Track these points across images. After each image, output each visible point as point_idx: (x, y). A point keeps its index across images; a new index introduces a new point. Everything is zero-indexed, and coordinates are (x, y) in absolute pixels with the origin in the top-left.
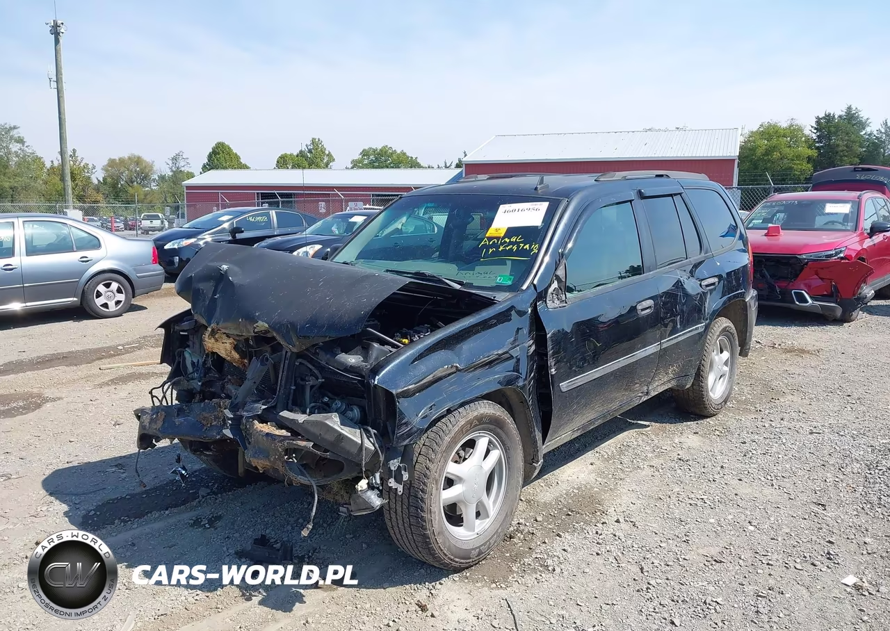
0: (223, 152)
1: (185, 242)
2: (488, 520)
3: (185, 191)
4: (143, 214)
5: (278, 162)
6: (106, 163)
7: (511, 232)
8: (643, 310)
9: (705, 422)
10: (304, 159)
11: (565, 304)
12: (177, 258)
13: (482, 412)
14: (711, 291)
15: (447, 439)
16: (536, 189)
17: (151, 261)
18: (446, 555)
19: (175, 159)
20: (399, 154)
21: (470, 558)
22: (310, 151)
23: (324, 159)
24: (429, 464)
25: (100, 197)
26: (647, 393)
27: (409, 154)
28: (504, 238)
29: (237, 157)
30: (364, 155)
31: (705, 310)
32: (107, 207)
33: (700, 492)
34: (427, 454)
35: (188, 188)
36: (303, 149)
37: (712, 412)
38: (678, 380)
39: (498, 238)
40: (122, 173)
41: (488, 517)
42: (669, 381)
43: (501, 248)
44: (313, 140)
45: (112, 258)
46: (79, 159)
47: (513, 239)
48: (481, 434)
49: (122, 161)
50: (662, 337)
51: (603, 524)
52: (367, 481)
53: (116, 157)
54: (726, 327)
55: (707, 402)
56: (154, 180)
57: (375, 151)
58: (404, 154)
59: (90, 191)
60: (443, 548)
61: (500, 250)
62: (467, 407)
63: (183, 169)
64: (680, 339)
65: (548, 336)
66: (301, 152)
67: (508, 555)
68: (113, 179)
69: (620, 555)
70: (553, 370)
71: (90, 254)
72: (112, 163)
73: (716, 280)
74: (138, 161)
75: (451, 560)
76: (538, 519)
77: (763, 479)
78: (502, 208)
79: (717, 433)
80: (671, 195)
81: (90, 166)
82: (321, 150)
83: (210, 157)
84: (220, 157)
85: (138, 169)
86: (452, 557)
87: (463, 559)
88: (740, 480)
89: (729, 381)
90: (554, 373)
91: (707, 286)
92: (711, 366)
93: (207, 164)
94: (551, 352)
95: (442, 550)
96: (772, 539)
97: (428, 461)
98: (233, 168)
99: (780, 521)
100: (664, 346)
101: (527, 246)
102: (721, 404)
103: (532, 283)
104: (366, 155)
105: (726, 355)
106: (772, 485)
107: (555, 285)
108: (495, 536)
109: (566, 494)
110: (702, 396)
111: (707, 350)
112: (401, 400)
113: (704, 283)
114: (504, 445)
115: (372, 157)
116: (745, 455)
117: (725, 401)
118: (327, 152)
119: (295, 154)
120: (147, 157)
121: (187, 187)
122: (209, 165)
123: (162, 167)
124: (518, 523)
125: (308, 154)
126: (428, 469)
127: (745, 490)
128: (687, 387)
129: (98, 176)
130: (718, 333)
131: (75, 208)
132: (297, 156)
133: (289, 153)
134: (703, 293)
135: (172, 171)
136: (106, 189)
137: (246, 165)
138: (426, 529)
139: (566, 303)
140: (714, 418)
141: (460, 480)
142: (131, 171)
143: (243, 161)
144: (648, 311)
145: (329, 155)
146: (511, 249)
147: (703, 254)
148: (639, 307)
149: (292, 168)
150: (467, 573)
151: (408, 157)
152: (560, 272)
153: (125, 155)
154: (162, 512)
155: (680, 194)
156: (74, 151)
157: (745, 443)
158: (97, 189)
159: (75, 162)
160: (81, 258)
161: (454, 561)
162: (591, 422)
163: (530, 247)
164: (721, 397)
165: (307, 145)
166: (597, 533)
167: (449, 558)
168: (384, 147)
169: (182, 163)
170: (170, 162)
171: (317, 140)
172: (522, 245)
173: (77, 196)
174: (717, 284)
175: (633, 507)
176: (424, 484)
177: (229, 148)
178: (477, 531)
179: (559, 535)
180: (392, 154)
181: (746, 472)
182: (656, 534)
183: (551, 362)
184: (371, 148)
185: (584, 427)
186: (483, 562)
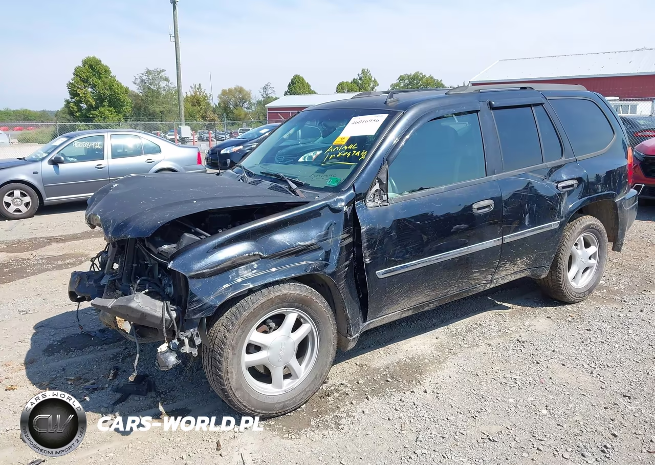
0: (298, 82)
1: (235, 149)
2: (298, 380)
3: (267, 112)
4: (240, 128)
5: (337, 88)
6: (220, 92)
7: (352, 140)
8: (478, 209)
9: (563, 308)
10: (356, 85)
11: (387, 204)
12: (229, 160)
13: (285, 292)
14: (569, 193)
15: (246, 314)
16: (386, 103)
17: (197, 163)
18: (246, 407)
19: (265, 88)
20: (427, 78)
21: (274, 410)
22: (361, 79)
23: (370, 84)
24: (227, 334)
25: (216, 117)
26: (491, 282)
27: (435, 78)
28: (344, 146)
29: (309, 86)
30: (401, 80)
31: (560, 209)
32: (220, 124)
33: (518, 372)
34: (226, 325)
35: (270, 109)
36: (356, 78)
37: (572, 300)
38: (532, 271)
39: (339, 146)
40: (231, 99)
41: (298, 378)
42: (522, 271)
43: (339, 155)
44: (363, 70)
45: (168, 160)
46: (203, 90)
47: (350, 147)
48: (288, 311)
49: (230, 90)
50: (503, 233)
51: (412, 392)
52: (167, 345)
53: (227, 88)
54: (590, 225)
55: (565, 291)
56: (254, 104)
57: (409, 76)
58: (432, 78)
59: (210, 113)
60: (242, 401)
61: (338, 156)
62: (271, 288)
63: (270, 96)
64: (528, 235)
65: (362, 231)
66: (354, 79)
67: (316, 410)
68: (225, 103)
69: (408, 422)
70: (368, 260)
71: (154, 157)
72: (224, 93)
73: (575, 182)
74: (241, 90)
75: (252, 411)
76: (360, 382)
77: (586, 366)
78: (354, 119)
79: (570, 319)
80: (530, 106)
81: (208, 95)
82: (369, 78)
83: (289, 86)
84: (297, 86)
85: (241, 96)
86: (253, 409)
87: (265, 410)
88: (563, 365)
89: (596, 273)
90: (368, 262)
91: (563, 187)
92: (571, 259)
93: (288, 92)
94: (365, 244)
95: (241, 403)
96: (558, 425)
97: (226, 331)
98: (304, 93)
99: (577, 409)
100: (506, 241)
101: (358, 153)
102: (584, 293)
103: (353, 185)
104: (403, 80)
105: (593, 249)
106: (592, 373)
107: (377, 187)
108: (303, 394)
109: (398, 363)
110: (559, 286)
111: (566, 245)
112: (194, 281)
113: (560, 185)
114: (314, 320)
115: (407, 81)
116: (583, 342)
117: (590, 291)
118: (373, 79)
119: (350, 82)
120: (246, 88)
121: (268, 108)
122: (289, 92)
123: (256, 95)
124: (341, 384)
125: (360, 81)
126: (225, 337)
127: (563, 375)
128: (542, 277)
129: (215, 101)
130: (579, 230)
131: (186, 124)
132: (351, 83)
133: (345, 81)
134: (559, 194)
135: (264, 97)
136: (220, 111)
137: (314, 92)
138: (224, 385)
139: (388, 202)
140: (575, 305)
141: (266, 347)
142: (236, 98)
143: (312, 88)
144: (487, 209)
145: (375, 81)
146: (346, 155)
147: (563, 159)
148: (475, 206)
149: (348, 92)
150: (272, 422)
151: (435, 80)
152: (383, 176)
153: (233, 87)
154: (96, 347)
155: (542, 104)
156: (200, 85)
157: (589, 330)
158: (214, 111)
159: (200, 92)
160: (148, 160)
161: (255, 412)
162: (423, 305)
163: (360, 153)
164: (585, 287)
165: (358, 75)
166: (401, 400)
167: (249, 409)
168: (416, 73)
169: (270, 91)
170: (262, 91)
171: (366, 70)
172: (355, 152)
173: (202, 116)
174: (576, 186)
175: (448, 380)
176: (222, 349)
177: (303, 79)
178: (284, 388)
179: (368, 398)
180: (422, 78)
181: (574, 358)
182: (452, 407)
183: (366, 253)
184: (406, 74)
185: (415, 308)
186: (289, 414)
